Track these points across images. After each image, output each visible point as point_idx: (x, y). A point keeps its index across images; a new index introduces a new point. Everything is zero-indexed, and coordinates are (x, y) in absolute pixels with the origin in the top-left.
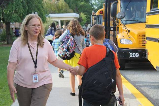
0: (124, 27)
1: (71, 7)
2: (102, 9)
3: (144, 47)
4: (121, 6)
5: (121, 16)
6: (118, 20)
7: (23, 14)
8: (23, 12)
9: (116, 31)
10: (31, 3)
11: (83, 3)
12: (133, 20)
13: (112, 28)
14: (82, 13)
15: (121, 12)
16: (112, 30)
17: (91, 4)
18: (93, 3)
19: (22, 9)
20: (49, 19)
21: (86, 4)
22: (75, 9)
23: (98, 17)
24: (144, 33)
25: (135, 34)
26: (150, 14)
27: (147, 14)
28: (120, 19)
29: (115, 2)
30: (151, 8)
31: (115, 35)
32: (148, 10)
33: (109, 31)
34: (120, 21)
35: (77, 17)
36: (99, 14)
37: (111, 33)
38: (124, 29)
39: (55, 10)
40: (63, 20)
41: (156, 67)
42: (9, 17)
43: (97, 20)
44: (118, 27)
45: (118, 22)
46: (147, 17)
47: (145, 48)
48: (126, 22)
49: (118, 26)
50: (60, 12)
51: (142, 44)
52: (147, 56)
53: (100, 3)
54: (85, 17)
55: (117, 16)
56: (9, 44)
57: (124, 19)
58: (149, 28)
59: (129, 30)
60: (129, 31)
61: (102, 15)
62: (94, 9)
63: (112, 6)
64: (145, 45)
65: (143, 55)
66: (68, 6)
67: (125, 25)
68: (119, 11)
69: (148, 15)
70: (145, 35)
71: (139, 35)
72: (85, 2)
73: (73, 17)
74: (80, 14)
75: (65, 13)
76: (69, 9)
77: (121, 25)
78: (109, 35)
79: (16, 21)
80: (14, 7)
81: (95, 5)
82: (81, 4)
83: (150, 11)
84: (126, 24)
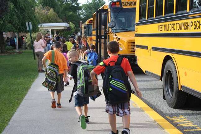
0: (115, 35)
1: (61, 17)
2: (92, 19)
3: (133, 53)
4: (111, 16)
5: (112, 25)
6: (108, 28)
7: (17, 24)
8: (17, 22)
9: (107, 39)
10: (24, 13)
11: (71, 13)
12: (122, 29)
13: (103, 36)
14: (70, 23)
15: (111, 22)
16: (103, 38)
17: (78, 13)
18: (80, 13)
19: (16, 19)
20: (41, 28)
21: (74, 14)
22: (64, 19)
23: (88, 26)
24: (133, 40)
25: (125, 42)
26: (139, 24)
27: (136, 24)
28: (111, 28)
29: (106, 12)
30: (140, 19)
31: (106, 42)
32: (137, 20)
33: (100, 39)
34: (110, 29)
35: (67, 26)
36: (89, 23)
37: (103, 41)
38: (115, 37)
39: (46, 20)
40: (54, 29)
41: (146, 71)
42: (4, 27)
43: (87, 29)
44: (109, 36)
45: (109, 31)
46: (136, 27)
47: (135, 54)
48: (116, 31)
49: (108, 34)
50: (50, 22)
51: (131, 51)
52: (137, 62)
53: (86, 13)
54: (74, 26)
55: (108, 25)
56: (3, 52)
57: (115, 28)
58: (138, 37)
59: (119, 37)
60: (119, 39)
61: (92, 24)
62: (81, 19)
63: (103, 16)
64: (135, 51)
65: (132, 60)
66: (58, 16)
67: (116, 34)
68: (110, 21)
69: (136, 26)
70: (135, 42)
71: (129, 43)
72: (73, 12)
73: (63, 26)
74: (69, 23)
75: (55, 23)
76: (58, 19)
77: (111, 33)
78: (101, 43)
79: (10, 30)
80: (8, 17)
81: (82, 14)
82: (69, 14)
83: (139, 22)
84: (116, 32)
